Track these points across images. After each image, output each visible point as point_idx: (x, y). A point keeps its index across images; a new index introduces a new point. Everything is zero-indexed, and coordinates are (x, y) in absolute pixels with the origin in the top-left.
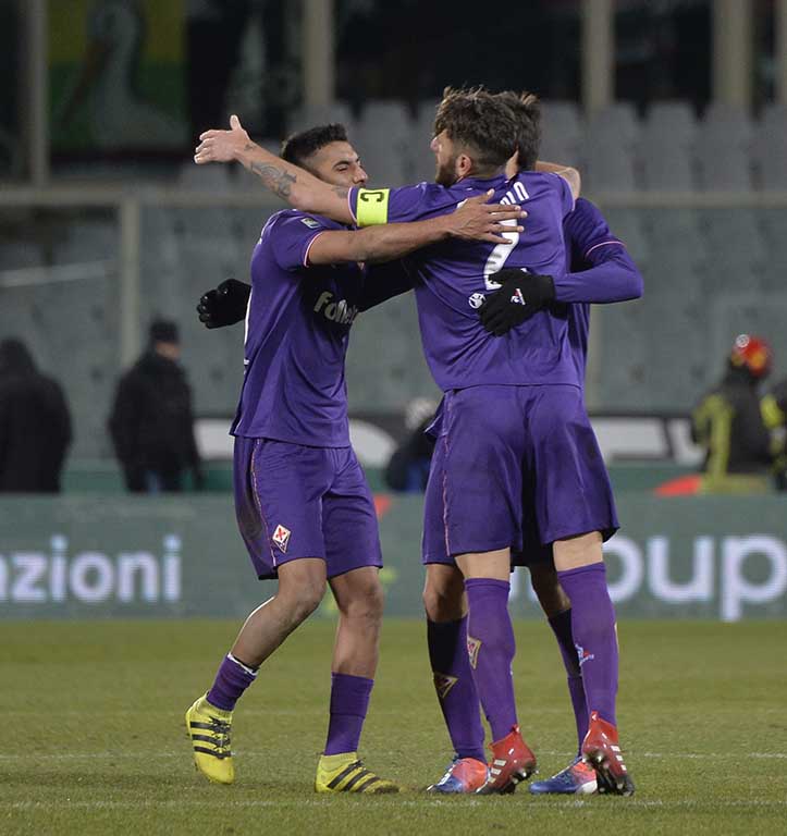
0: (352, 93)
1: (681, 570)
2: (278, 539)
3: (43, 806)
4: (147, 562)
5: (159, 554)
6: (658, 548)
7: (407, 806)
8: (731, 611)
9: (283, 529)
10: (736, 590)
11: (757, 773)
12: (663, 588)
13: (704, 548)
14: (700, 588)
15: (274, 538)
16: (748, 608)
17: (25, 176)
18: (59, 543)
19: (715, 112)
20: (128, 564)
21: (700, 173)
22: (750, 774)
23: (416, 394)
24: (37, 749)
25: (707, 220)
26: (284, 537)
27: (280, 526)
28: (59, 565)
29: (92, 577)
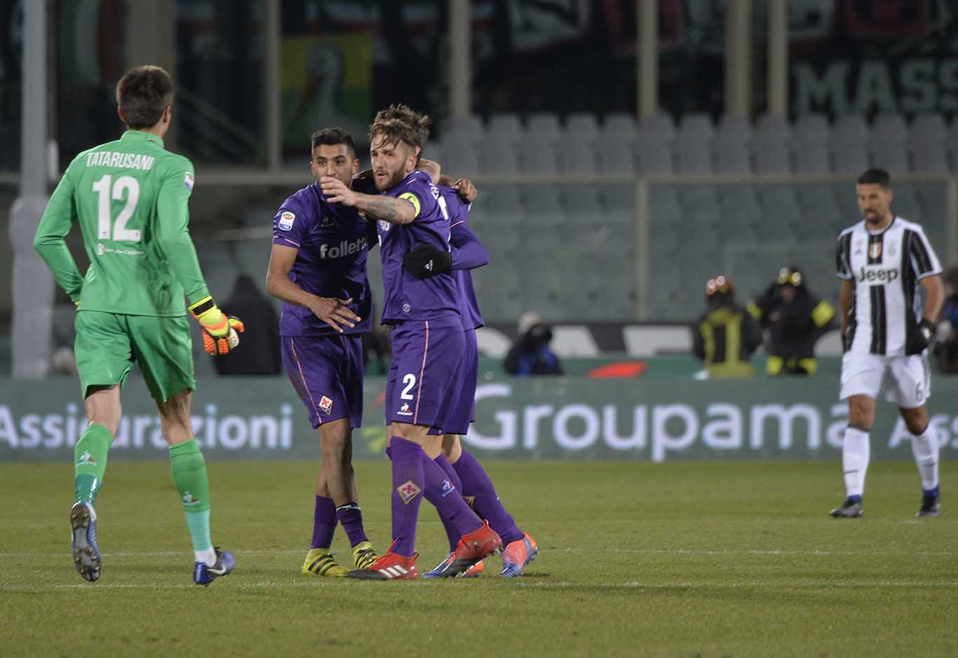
0: (483, 109)
1: (625, 428)
2: (324, 406)
3: (277, 585)
4: (270, 423)
5: (278, 417)
6: (610, 413)
7: (519, 586)
8: (658, 455)
9: (327, 399)
10: (662, 441)
11: (754, 563)
12: (614, 441)
13: (640, 414)
14: (638, 440)
15: (320, 405)
16: (670, 454)
17: (264, 165)
18: (211, 409)
19: (726, 120)
20: (257, 424)
21: (716, 162)
22: (749, 565)
23: (525, 310)
24: (273, 547)
25: (721, 193)
26: (328, 405)
27: (324, 397)
28: (211, 424)
29: (233, 432)
